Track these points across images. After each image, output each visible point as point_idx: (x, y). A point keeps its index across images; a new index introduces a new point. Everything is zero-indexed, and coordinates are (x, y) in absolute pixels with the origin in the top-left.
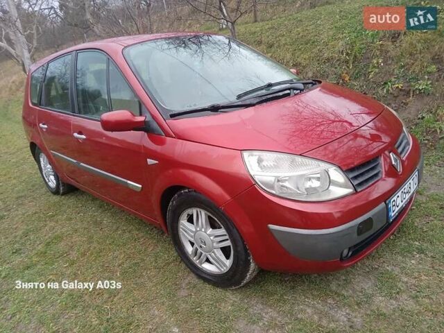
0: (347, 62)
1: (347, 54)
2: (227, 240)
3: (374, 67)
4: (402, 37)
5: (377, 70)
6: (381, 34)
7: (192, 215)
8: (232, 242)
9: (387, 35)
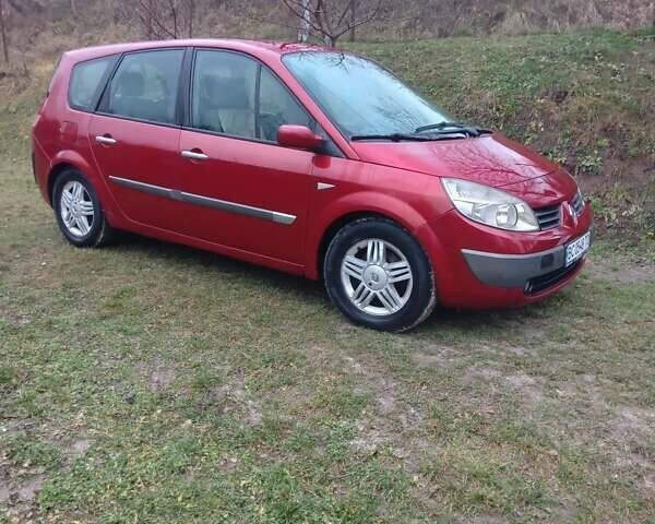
0: (497, 120)
1: (498, 110)
2: (407, 273)
3: (531, 131)
4: (569, 98)
5: (536, 136)
6: (543, 90)
7: (366, 248)
8: (413, 274)
9: (551, 93)
